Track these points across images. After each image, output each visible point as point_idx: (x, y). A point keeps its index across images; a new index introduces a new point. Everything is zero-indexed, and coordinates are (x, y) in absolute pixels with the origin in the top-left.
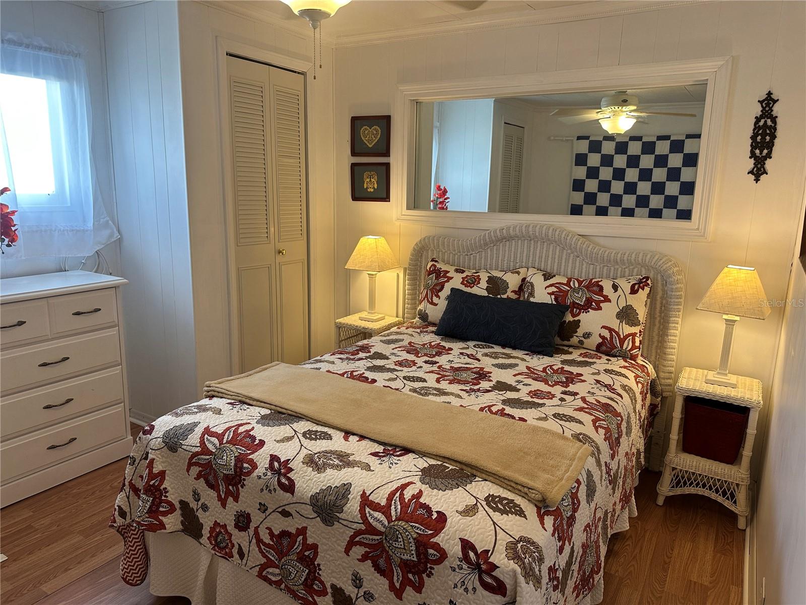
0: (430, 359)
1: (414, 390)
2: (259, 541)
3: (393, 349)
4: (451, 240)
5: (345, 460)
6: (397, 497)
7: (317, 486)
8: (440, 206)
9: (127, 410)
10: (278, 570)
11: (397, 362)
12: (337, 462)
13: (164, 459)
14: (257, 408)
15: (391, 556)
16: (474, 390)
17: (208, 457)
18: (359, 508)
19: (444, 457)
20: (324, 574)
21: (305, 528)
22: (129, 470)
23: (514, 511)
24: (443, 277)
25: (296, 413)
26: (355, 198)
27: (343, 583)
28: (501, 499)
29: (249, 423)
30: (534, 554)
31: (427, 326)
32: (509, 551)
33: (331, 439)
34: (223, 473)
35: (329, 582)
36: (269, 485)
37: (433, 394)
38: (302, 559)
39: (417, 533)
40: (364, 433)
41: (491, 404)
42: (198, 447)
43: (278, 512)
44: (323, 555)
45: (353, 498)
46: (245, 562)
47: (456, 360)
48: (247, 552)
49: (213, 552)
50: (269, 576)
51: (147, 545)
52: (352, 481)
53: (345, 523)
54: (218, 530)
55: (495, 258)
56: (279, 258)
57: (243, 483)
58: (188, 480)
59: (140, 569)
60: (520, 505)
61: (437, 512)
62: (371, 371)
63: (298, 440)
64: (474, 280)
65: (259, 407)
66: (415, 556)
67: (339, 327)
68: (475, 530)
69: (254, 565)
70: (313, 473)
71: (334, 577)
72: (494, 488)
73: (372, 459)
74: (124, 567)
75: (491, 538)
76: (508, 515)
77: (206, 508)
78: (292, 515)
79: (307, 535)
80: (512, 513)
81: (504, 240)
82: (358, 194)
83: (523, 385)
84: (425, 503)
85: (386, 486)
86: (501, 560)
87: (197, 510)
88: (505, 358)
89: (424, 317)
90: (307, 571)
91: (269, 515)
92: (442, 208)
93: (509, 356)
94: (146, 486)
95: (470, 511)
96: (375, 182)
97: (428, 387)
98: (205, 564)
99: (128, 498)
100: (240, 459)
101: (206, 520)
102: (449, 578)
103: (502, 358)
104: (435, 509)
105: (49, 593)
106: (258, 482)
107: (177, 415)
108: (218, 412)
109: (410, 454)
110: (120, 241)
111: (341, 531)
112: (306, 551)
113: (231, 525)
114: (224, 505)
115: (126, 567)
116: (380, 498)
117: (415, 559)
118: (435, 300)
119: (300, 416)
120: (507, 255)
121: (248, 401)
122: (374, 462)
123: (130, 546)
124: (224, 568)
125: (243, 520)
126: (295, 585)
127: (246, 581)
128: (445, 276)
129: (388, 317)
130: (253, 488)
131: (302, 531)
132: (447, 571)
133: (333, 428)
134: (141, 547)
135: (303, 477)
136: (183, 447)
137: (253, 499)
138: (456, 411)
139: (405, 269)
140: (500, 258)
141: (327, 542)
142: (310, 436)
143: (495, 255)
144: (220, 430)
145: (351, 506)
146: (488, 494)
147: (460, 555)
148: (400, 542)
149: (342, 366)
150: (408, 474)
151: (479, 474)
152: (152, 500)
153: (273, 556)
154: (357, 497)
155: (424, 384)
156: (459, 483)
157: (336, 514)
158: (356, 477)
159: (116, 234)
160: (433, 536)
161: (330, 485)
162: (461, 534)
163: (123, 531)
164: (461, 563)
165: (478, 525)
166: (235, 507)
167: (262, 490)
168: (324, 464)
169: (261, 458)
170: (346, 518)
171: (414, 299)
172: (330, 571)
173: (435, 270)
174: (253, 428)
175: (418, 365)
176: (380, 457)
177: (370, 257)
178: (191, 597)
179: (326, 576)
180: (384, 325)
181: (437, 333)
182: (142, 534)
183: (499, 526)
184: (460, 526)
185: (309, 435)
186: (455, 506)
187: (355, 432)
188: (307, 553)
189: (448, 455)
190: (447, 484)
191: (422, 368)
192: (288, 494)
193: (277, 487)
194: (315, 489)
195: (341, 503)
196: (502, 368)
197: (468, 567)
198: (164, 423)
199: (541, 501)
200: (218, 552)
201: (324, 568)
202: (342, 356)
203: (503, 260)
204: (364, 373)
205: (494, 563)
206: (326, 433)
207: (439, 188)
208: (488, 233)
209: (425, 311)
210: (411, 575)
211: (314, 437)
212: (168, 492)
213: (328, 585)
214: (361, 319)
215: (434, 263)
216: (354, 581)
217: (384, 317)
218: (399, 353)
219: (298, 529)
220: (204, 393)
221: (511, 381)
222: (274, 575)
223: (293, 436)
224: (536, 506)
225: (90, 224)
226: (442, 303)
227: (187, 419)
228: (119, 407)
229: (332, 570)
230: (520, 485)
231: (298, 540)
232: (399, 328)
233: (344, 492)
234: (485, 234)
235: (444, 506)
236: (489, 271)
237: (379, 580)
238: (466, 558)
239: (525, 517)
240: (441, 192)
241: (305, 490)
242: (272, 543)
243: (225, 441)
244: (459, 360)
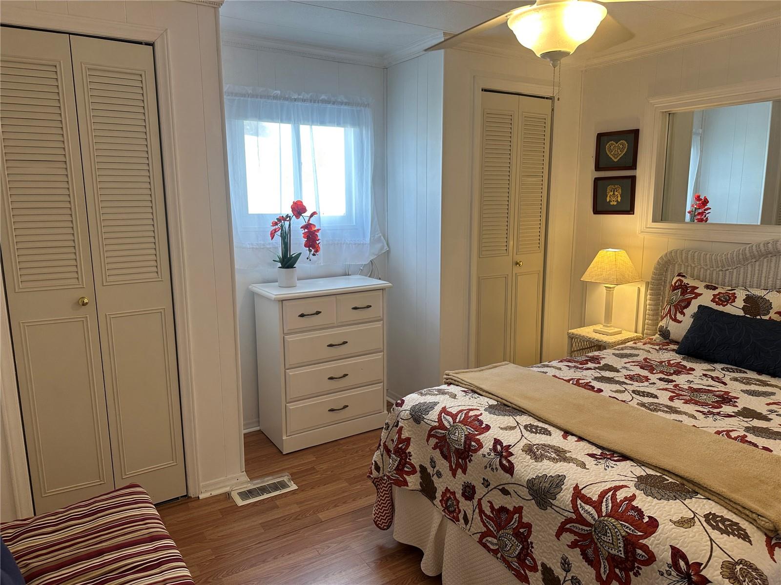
0: (666, 377)
1: (643, 405)
2: (481, 512)
3: (626, 363)
4: (702, 254)
5: (561, 455)
6: (609, 496)
7: (534, 472)
8: (699, 217)
9: (385, 391)
10: (496, 540)
11: (627, 375)
12: (554, 455)
13: (410, 429)
14: (486, 398)
15: (599, 548)
16: (713, 414)
17: (443, 432)
18: (571, 499)
19: (664, 470)
20: (536, 552)
21: (521, 508)
22: (384, 434)
23: (737, 533)
24: (690, 293)
25: (519, 407)
26: (597, 211)
27: (553, 564)
28: (723, 520)
29: (478, 410)
30: (756, 581)
31: (668, 344)
32: (725, 570)
33: (550, 435)
34: (455, 447)
35: (540, 560)
36: (492, 464)
37: (663, 411)
38: (517, 534)
39: (626, 532)
40: (582, 435)
41: (731, 429)
42: (436, 422)
43: (498, 489)
44: (535, 534)
45: (566, 489)
46: (469, 527)
47: (697, 381)
48: (471, 520)
49: (444, 514)
50: (488, 544)
51: (393, 498)
52: (567, 474)
53: (557, 509)
54: (448, 496)
55: (756, 275)
56: (516, 269)
57: (471, 458)
58: (427, 448)
59: (387, 516)
60: (745, 530)
61: (649, 517)
62: (598, 381)
63: (519, 430)
64: (728, 298)
65: (488, 397)
66: (622, 552)
67: (572, 337)
68: (688, 542)
69: (476, 532)
70: (531, 461)
71: (545, 557)
72: (716, 508)
73: (588, 459)
74: (376, 513)
75: (706, 553)
76: (729, 536)
77: (440, 474)
78: (510, 494)
79: (523, 514)
80: (734, 535)
81: (770, 256)
82: (600, 207)
83: (777, 415)
84: (638, 507)
85: (599, 484)
86: (714, 576)
87: (433, 476)
88: (759, 385)
89: (665, 334)
90: (521, 546)
91: (491, 490)
92: (701, 220)
93: (765, 384)
94: (396, 448)
95: (685, 523)
96: (619, 196)
97: (659, 404)
98: (437, 523)
99: (382, 456)
100: (469, 438)
101: (439, 485)
102: (657, 581)
103: (756, 384)
104: (647, 513)
105: (323, 520)
106: (482, 460)
107: (422, 394)
108: (454, 396)
109: (628, 461)
110: (388, 252)
111: (554, 516)
112: (521, 528)
113: (459, 493)
114: (454, 475)
115: (377, 512)
116: (593, 493)
117: (623, 556)
118: (679, 317)
119: (523, 410)
120: (772, 273)
121: (478, 391)
122: (590, 462)
123: (381, 496)
124: (452, 530)
125: (469, 492)
126: (510, 557)
127: (469, 544)
128: (692, 292)
129: (626, 332)
130: (478, 463)
131: (519, 510)
132: (654, 574)
133: (554, 426)
134: (389, 499)
135: (522, 462)
136: (424, 420)
137: (478, 474)
138: (685, 429)
139: (647, 284)
140: (764, 275)
141: (540, 524)
142: (531, 429)
143: (757, 271)
144: (454, 411)
145: (564, 495)
146: (708, 512)
147: (670, 561)
148: (609, 536)
149: (569, 373)
150: (623, 478)
151: (701, 491)
152: (399, 460)
153: (492, 527)
154: (570, 489)
155: (655, 400)
156: (677, 496)
157: (550, 500)
158: (571, 472)
159: (386, 247)
160: (642, 537)
161: (545, 473)
162: (673, 541)
163: (377, 482)
164: (670, 570)
165: (692, 538)
166: (463, 478)
167: (486, 467)
168: (542, 455)
169: (487, 440)
170: (559, 505)
171: (656, 315)
172: (541, 551)
173: (681, 285)
174: (481, 414)
175: (651, 382)
176: (597, 458)
177: (608, 270)
178: (424, 549)
179: (537, 554)
180: (620, 339)
181: (678, 352)
182: (390, 488)
183: (716, 543)
184: (672, 534)
185: (529, 428)
186: (669, 515)
187: (574, 433)
188: (522, 530)
189: (668, 468)
190: (663, 495)
191: (655, 385)
192: (508, 475)
193: (498, 466)
194: (532, 475)
195: (555, 491)
196: (752, 395)
197: (677, 575)
198: (412, 400)
199: (772, 531)
200: (447, 514)
201: (536, 547)
202: (570, 364)
203: (767, 277)
204: (590, 382)
205: (707, 577)
206: (546, 430)
207: (698, 198)
208: (749, 247)
209: (667, 328)
210: (618, 570)
211: (535, 431)
212: (411, 456)
213: (539, 563)
214: (596, 331)
215: (680, 278)
216: (563, 564)
217: (621, 331)
218: (632, 368)
219: (515, 507)
220: (444, 380)
221: (763, 410)
222: (492, 544)
223: (515, 427)
224: (766, 534)
225: (368, 240)
226: (687, 320)
227: (429, 399)
228: (379, 386)
229: (543, 550)
230: (748, 510)
231: (515, 517)
232: (635, 343)
233: (558, 482)
234: (746, 248)
235: (657, 513)
236: (749, 289)
237: (587, 569)
238: (675, 565)
239: (750, 542)
240: (700, 202)
241: (523, 474)
242: (492, 515)
243: (457, 421)
244: (700, 382)
